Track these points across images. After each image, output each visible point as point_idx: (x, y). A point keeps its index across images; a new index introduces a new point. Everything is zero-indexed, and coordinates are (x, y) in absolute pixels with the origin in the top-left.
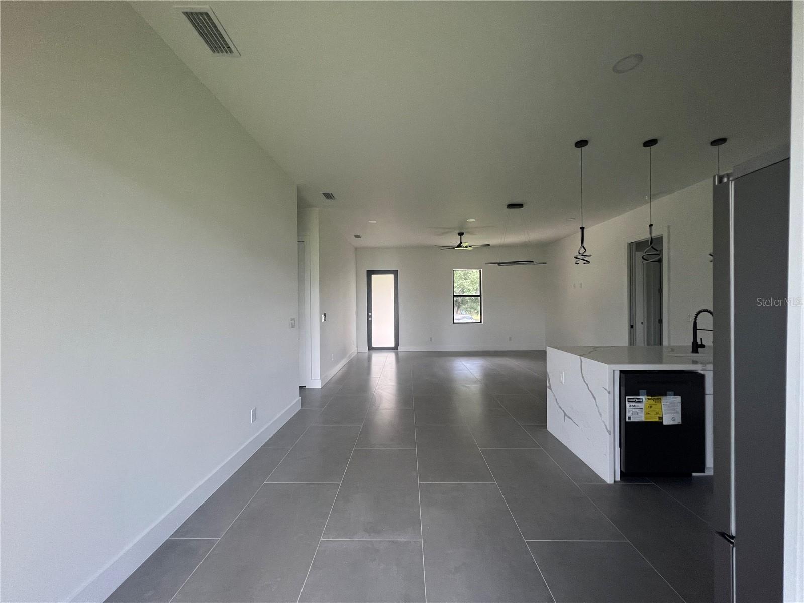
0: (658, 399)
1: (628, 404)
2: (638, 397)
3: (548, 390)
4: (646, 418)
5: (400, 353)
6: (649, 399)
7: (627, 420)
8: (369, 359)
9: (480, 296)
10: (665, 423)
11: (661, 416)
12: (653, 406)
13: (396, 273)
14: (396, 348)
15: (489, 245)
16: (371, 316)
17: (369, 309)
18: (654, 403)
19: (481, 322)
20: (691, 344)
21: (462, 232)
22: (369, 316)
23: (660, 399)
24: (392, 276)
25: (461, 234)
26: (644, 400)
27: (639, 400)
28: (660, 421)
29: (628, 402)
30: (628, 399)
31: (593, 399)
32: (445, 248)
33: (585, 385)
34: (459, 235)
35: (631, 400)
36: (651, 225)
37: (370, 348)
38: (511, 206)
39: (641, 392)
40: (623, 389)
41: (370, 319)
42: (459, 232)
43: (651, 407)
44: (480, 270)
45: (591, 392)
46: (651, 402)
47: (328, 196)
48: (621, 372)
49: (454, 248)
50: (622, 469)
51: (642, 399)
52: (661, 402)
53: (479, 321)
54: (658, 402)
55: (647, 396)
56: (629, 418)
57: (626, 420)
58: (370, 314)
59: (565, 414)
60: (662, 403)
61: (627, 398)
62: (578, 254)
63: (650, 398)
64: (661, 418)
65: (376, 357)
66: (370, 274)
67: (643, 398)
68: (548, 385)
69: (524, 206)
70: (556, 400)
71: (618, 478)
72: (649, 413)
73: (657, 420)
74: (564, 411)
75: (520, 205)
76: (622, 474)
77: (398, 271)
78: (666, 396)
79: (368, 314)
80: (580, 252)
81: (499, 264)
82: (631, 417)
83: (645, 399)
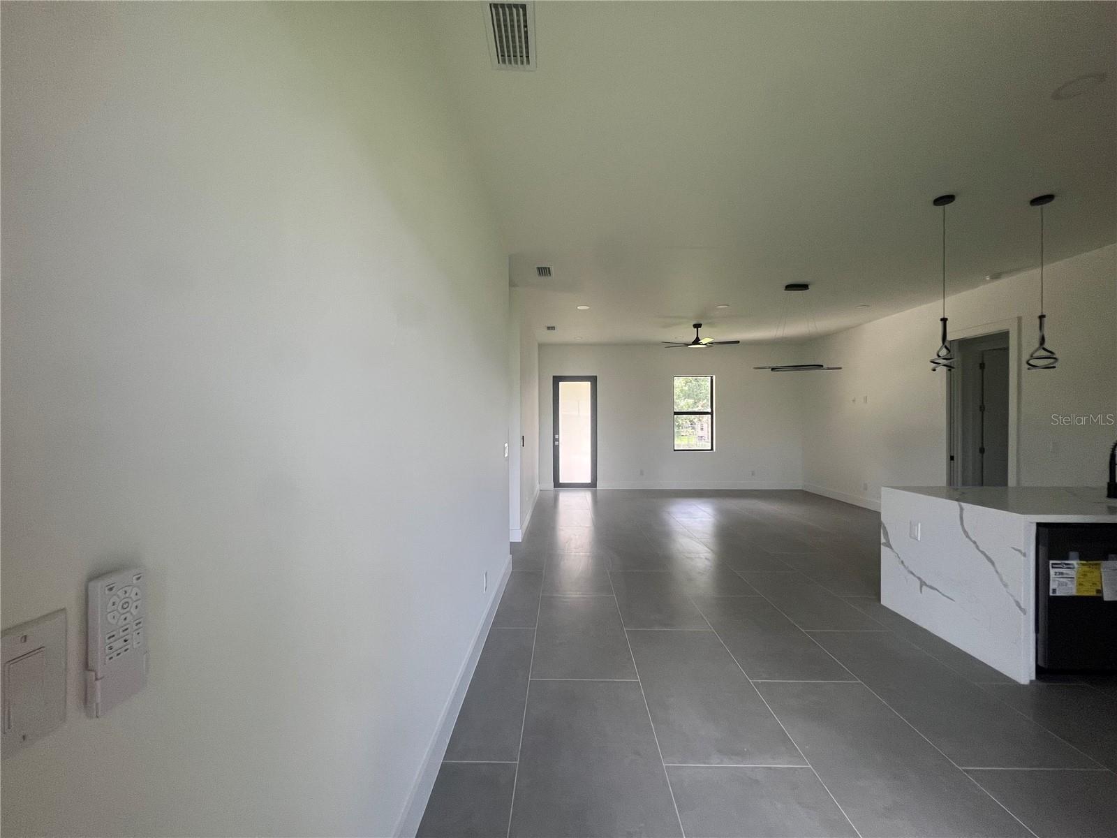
0: (1096, 564)
1: (1052, 572)
2: (1066, 562)
3: (884, 549)
4: (1078, 590)
5: (598, 493)
6: (1083, 564)
7: (1051, 594)
8: (556, 499)
9: (711, 413)
10: (1106, 599)
11: (1100, 588)
12: (1088, 574)
13: (593, 380)
14: (593, 485)
15: (738, 342)
16: (558, 440)
17: (556, 430)
18: (1091, 570)
19: (712, 449)
20: (1106, 486)
21: (700, 322)
22: (556, 440)
23: (1099, 564)
24: (587, 385)
25: (697, 326)
26: (1076, 566)
27: (1068, 566)
28: (1099, 595)
29: (1053, 567)
30: (1053, 564)
31: (990, 565)
32: (671, 345)
33: (971, 543)
34: (695, 328)
35: (1056, 566)
36: (1042, 317)
37: (557, 485)
38: (790, 287)
39: (1072, 554)
40: (1042, 550)
41: (556, 443)
42: (695, 322)
43: (1085, 575)
44: (711, 377)
45: (982, 552)
46: (1086, 568)
47: (544, 271)
48: (1039, 525)
49: (687, 345)
50: (1040, 663)
51: (1072, 564)
52: (1099, 569)
53: (710, 448)
54: (1096, 568)
55: (1080, 560)
56: (1054, 591)
57: (1049, 593)
58: (557, 437)
59: (923, 583)
60: (1102, 570)
61: (1051, 562)
62: (937, 357)
63: (1084, 562)
64: (1100, 591)
65: (565, 498)
66: (557, 380)
67: (1075, 563)
68: (883, 540)
69: (809, 287)
70: (902, 562)
71: (1033, 678)
72: (1082, 585)
73: (1094, 594)
74: (919, 578)
75: (804, 287)
76: (1039, 671)
77: (596, 377)
78: (1107, 559)
79: (554, 437)
80: (940, 354)
81: (773, 369)
82: (1057, 589)
83: (1077, 564)
